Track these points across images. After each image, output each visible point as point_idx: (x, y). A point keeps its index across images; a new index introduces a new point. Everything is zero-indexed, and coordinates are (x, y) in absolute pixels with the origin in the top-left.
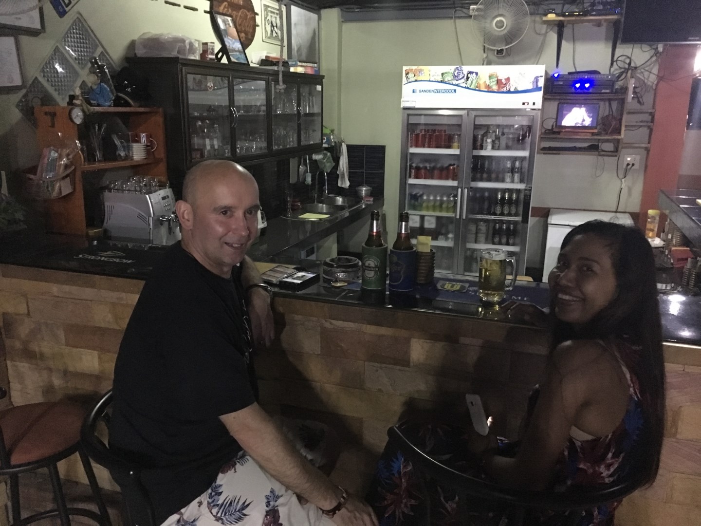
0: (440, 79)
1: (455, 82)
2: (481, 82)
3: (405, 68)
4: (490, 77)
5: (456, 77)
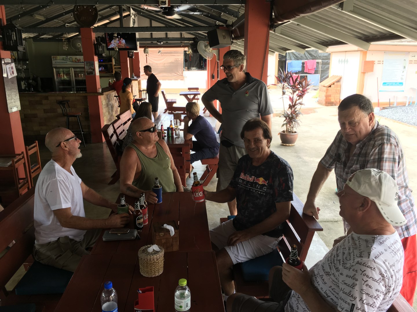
0: (62, 59)
1: (66, 60)
2: (73, 60)
3: (52, 56)
4: (76, 59)
5: (67, 59)
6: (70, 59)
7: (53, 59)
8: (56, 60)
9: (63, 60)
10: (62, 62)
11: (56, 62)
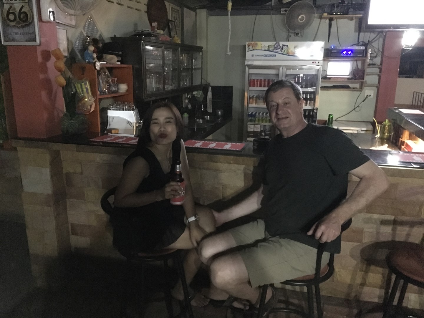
1: (275, 51)
3: (247, 43)
4: (295, 48)
5: (276, 48)
6: (282, 49)
7: (249, 48)
8: (254, 50)
9: (268, 50)
10: (266, 56)
11: (252, 56)
